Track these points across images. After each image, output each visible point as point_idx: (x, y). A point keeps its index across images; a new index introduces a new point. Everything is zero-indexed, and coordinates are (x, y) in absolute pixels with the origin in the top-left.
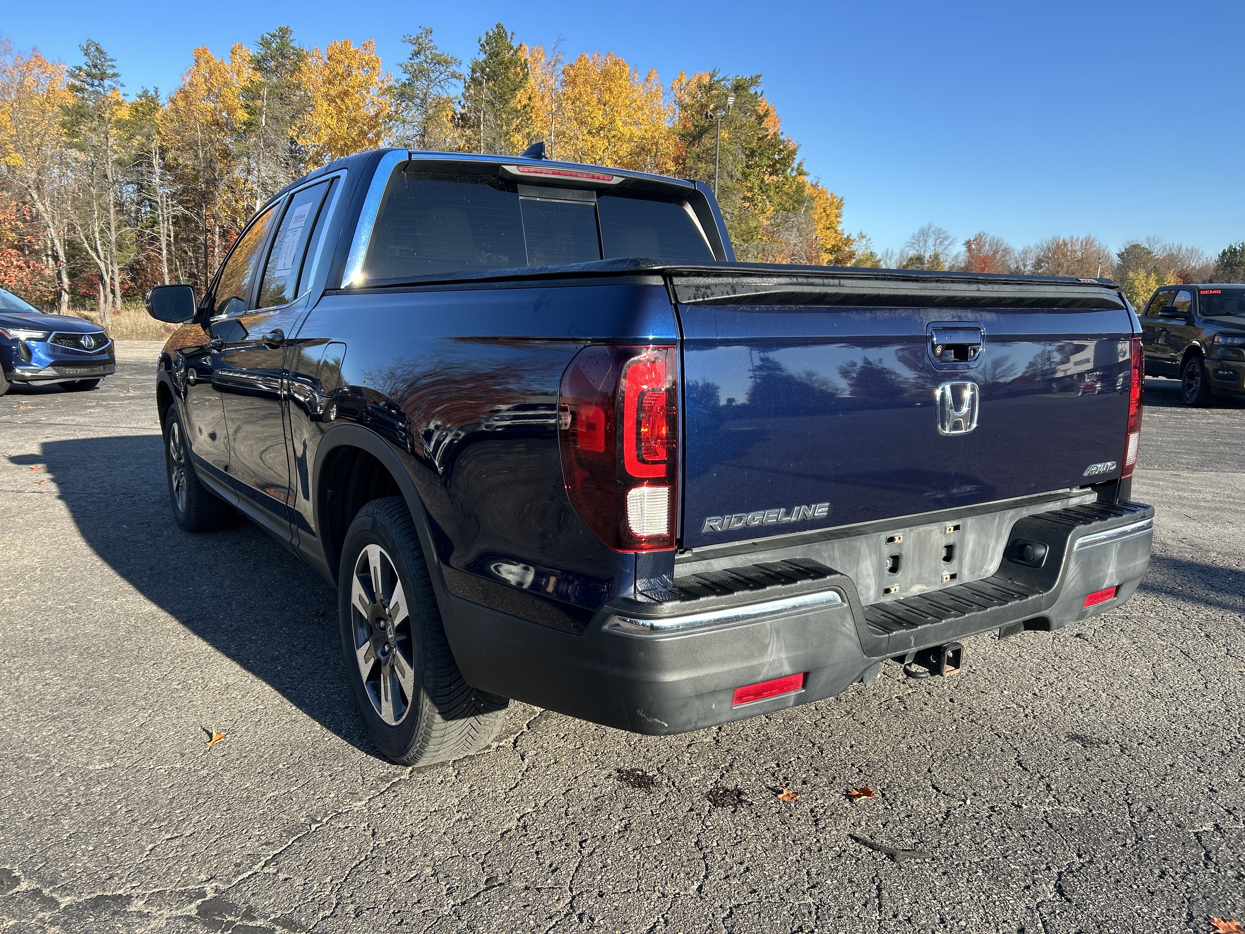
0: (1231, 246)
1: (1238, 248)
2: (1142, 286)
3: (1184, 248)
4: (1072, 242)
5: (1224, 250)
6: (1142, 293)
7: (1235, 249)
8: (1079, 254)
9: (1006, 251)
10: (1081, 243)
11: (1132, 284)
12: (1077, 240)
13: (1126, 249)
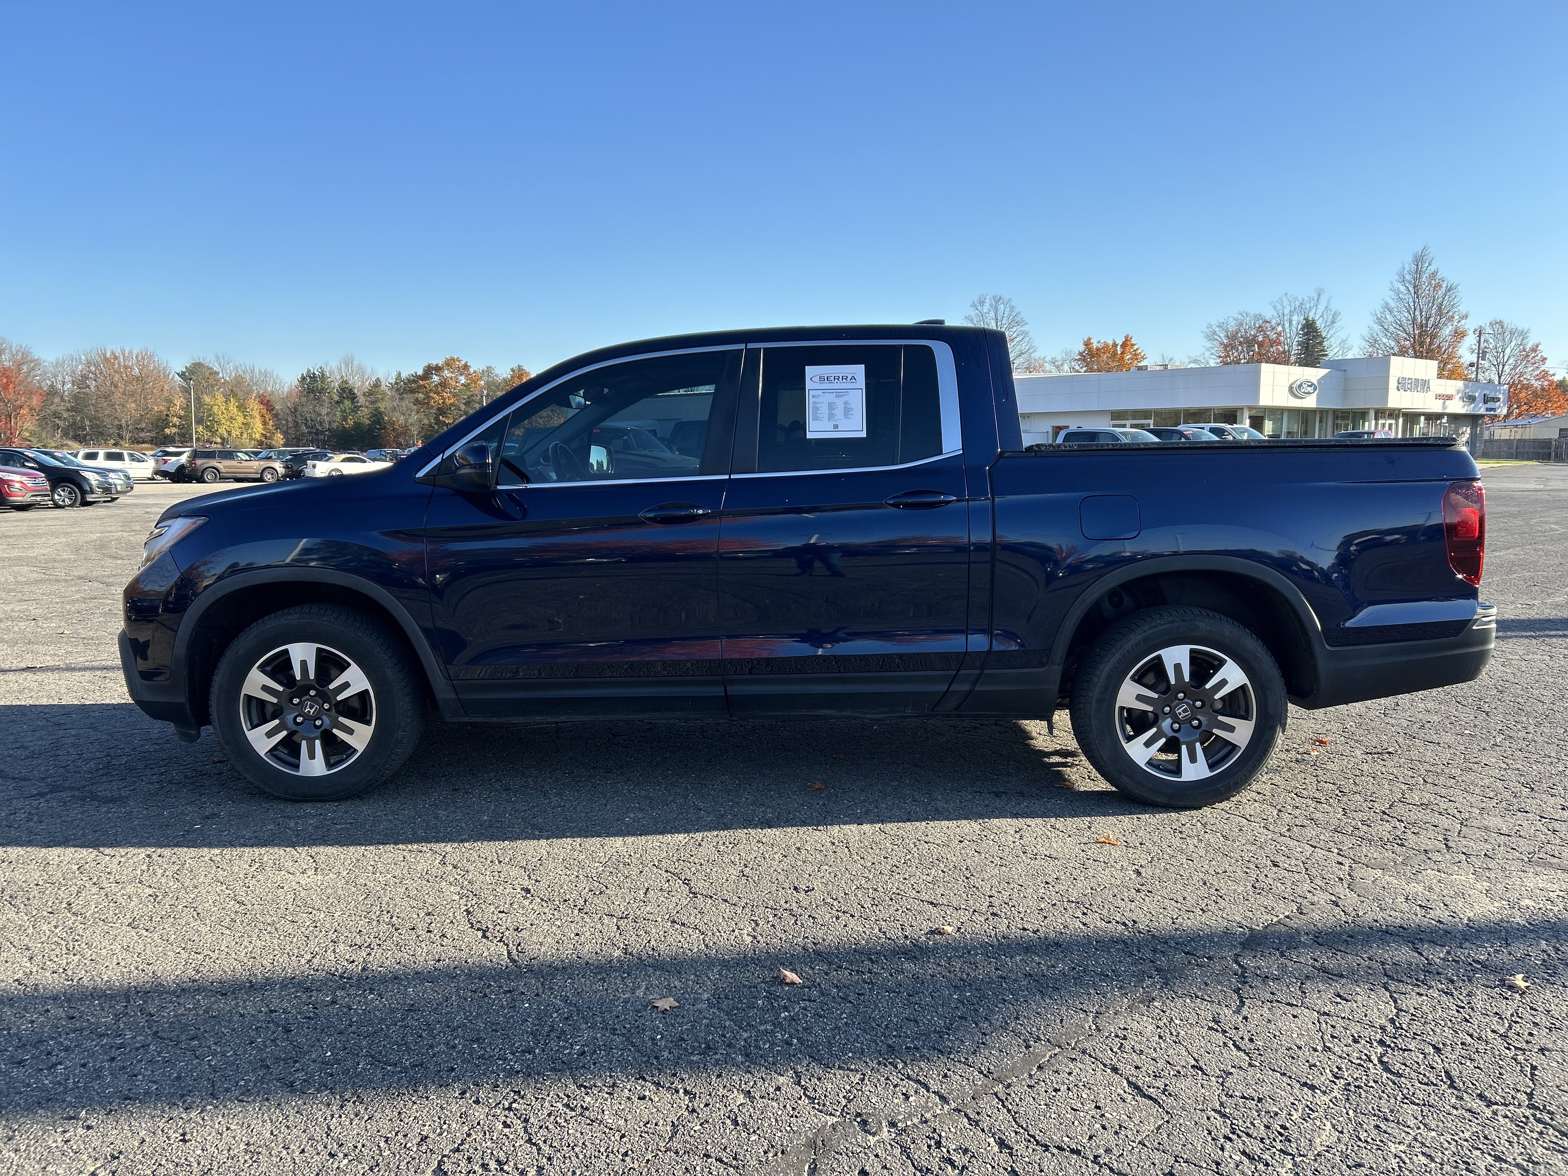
0: (309, 371)
1: (317, 373)
2: (223, 413)
3: (257, 371)
4: (124, 355)
5: (303, 375)
6: (223, 421)
7: (314, 374)
8: (136, 371)
9: (37, 363)
10: (136, 357)
11: (210, 410)
12: (131, 352)
13: (186, 367)
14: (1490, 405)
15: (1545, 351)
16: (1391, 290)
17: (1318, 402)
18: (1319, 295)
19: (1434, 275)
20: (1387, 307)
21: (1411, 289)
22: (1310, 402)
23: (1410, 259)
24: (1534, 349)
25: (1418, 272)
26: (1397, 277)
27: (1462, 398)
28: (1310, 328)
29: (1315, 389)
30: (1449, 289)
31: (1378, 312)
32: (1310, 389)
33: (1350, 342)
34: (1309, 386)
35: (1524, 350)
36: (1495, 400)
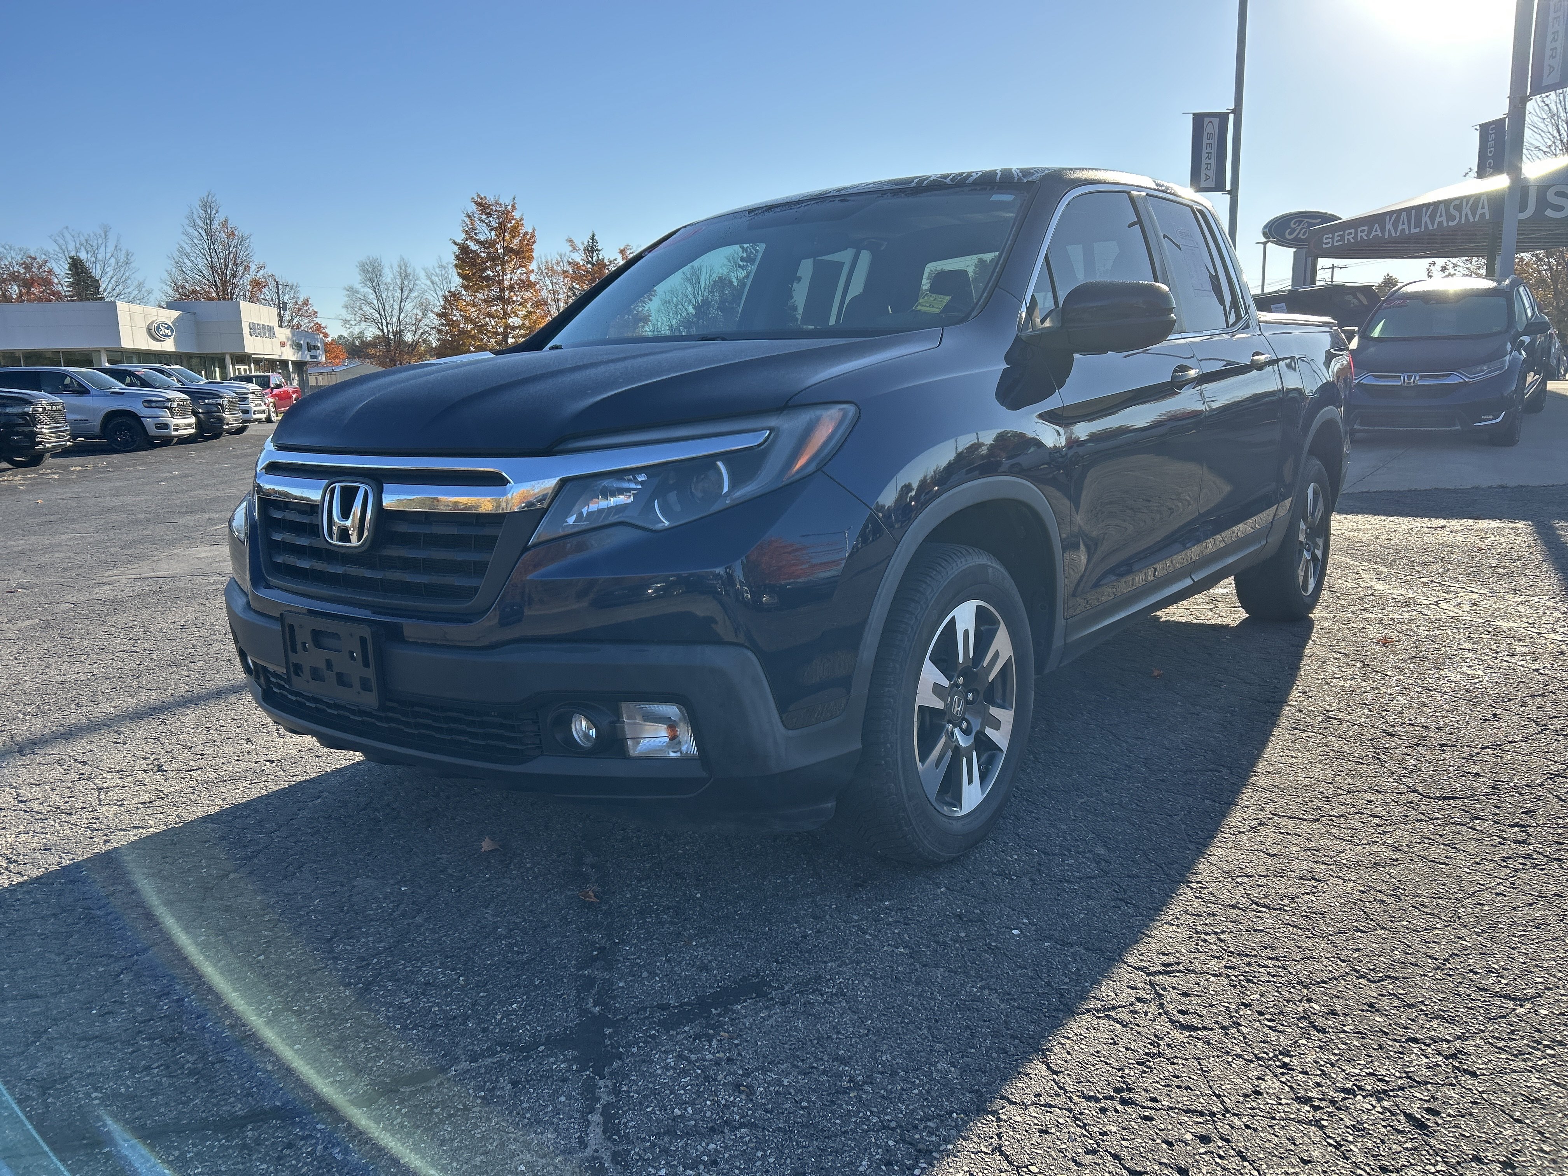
14: (313, 353)
15: (315, 306)
16: (183, 233)
17: (176, 345)
18: (106, 232)
19: (225, 223)
20: (183, 252)
21: (204, 234)
22: (168, 346)
23: (197, 204)
24: (306, 303)
25: (209, 219)
26: (187, 222)
27: (292, 346)
28: (77, 267)
29: (172, 331)
30: (242, 239)
31: (175, 256)
32: (168, 332)
33: (148, 286)
34: (166, 328)
35: (297, 303)
36: (316, 348)
